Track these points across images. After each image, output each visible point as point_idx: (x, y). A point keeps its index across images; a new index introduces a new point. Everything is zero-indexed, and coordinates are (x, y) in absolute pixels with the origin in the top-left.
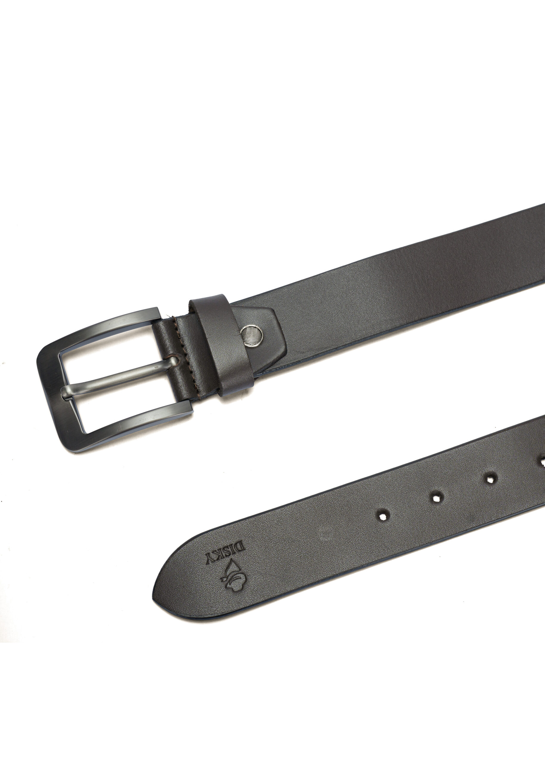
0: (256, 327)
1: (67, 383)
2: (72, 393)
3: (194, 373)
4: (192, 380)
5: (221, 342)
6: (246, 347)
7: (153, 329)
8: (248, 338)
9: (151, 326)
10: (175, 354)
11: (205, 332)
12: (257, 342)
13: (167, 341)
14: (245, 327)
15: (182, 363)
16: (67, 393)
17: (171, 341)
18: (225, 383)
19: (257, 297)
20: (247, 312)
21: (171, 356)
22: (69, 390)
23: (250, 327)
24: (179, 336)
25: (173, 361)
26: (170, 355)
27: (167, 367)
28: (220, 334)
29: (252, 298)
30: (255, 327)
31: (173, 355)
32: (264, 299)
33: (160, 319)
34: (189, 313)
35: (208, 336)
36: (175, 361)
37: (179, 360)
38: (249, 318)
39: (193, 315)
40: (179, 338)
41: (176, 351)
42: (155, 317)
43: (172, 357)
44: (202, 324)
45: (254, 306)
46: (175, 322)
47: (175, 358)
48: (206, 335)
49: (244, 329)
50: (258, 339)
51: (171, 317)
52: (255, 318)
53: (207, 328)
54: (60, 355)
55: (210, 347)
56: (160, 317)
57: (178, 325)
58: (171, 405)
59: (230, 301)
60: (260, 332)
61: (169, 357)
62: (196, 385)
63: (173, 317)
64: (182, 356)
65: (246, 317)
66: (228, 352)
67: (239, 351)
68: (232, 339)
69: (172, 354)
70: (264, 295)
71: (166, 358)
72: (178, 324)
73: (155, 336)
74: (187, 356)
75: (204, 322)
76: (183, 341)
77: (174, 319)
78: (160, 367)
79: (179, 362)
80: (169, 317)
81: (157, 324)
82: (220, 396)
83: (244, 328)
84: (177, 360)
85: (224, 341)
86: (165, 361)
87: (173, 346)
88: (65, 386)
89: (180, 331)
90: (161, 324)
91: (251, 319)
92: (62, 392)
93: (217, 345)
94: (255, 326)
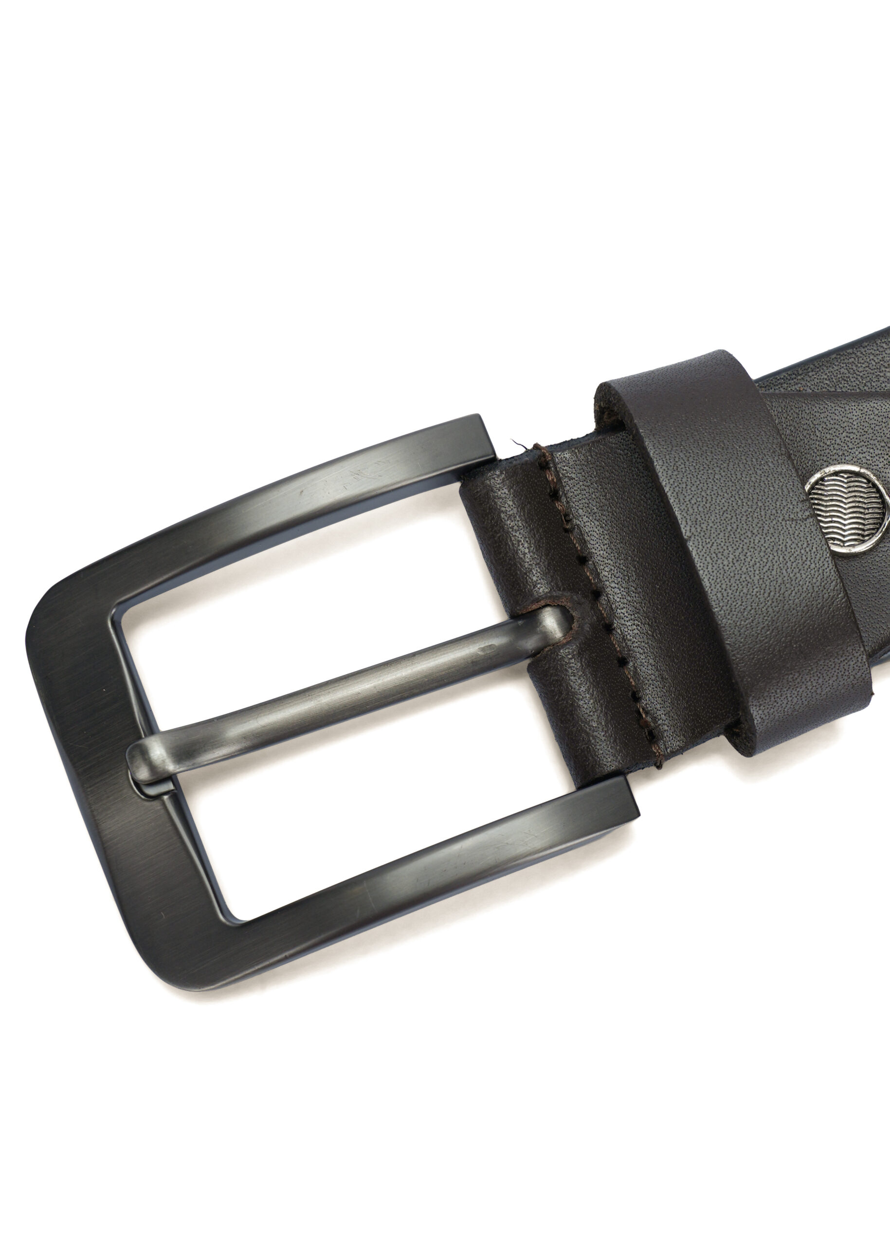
0: (863, 471)
1: (151, 728)
2: (171, 767)
3: (631, 664)
4: (630, 694)
5: (740, 550)
6: (834, 554)
7: (463, 499)
8: (834, 519)
9: (457, 485)
10: (558, 597)
11: (677, 514)
12: (866, 533)
13: (526, 545)
14: (818, 476)
15: (587, 628)
16: (152, 767)
17: (538, 548)
18: (766, 712)
19: (850, 351)
20: (822, 416)
21: (542, 603)
22: (158, 751)
23: (836, 473)
24: (568, 521)
25: (550, 621)
26: (538, 600)
27: (530, 643)
28: (734, 520)
29: (834, 356)
30: (858, 474)
31: (551, 602)
32: (880, 357)
33: (492, 461)
34: (597, 431)
35: (688, 528)
36: (560, 624)
37: (572, 617)
38: (828, 437)
39: (612, 439)
40: (567, 531)
41: (560, 584)
42: (473, 457)
43: (548, 609)
44: (664, 484)
45: (845, 387)
46: (549, 468)
47: (557, 611)
48: (682, 526)
49: (816, 483)
50: (871, 521)
51: (530, 447)
52: (852, 436)
53: (681, 497)
54: (115, 618)
55: (701, 572)
56: (491, 452)
57: (559, 480)
58: (557, 803)
59: (755, 372)
60: (878, 491)
61: (534, 607)
62: (643, 709)
63: (536, 447)
64: (583, 600)
65: (818, 433)
66: (772, 588)
67: (814, 580)
68: (782, 537)
69: (546, 596)
70: (879, 342)
71: (524, 612)
72: (557, 473)
73: (474, 527)
74: (603, 599)
75: (670, 472)
76: (584, 542)
77: (544, 455)
78: (498, 641)
79: (575, 625)
80: (523, 450)
81: (483, 483)
82: (742, 753)
83: (813, 480)
84: (567, 619)
85: (752, 545)
86: (520, 622)
87: (549, 564)
88: (140, 738)
89: (568, 502)
90: (496, 480)
91: (838, 441)
92: (132, 763)
93: (726, 563)
94: (856, 469)
